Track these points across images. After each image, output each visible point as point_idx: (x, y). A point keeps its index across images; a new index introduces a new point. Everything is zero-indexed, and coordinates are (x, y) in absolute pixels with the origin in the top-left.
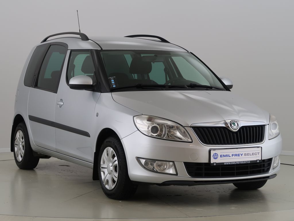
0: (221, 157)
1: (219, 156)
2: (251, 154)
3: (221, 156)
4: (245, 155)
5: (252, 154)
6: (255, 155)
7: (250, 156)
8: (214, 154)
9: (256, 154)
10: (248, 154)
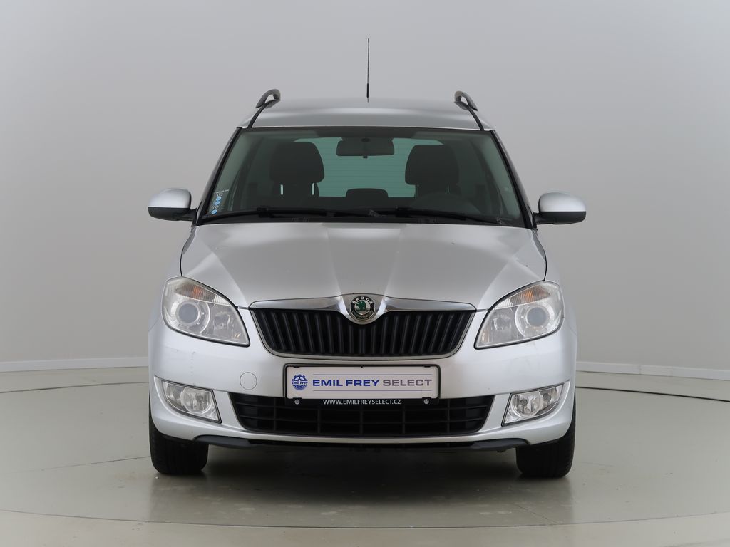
0: (314, 385)
1: (310, 382)
2: (405, 382)
3: (315, 383)
4: (386, 383)
5: (408, 383)
6: (417, 385)
7: (400, 387)
8: (296, 377)
9: (419, 383)
10: (394, 383)
